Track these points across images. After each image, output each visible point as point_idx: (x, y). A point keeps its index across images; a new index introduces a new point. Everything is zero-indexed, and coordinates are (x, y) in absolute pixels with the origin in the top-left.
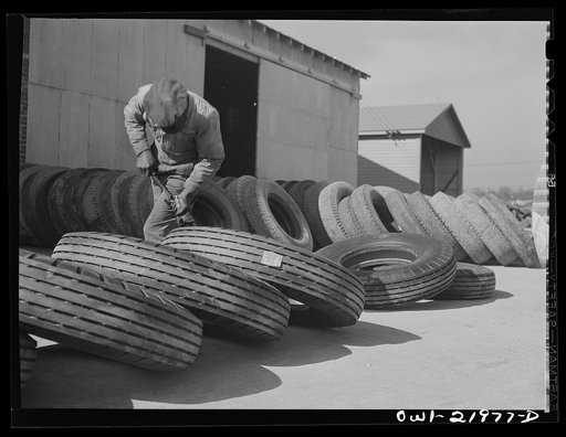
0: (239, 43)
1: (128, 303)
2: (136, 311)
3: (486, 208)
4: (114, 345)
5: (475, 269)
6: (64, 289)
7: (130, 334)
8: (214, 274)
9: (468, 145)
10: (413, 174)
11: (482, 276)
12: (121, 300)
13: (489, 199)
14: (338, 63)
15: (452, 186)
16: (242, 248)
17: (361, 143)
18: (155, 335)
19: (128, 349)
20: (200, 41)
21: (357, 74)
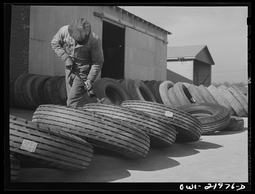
0: (117, 19)
1: (131, 131)
2: (133, 134)
3: (232, 92)
4: (126, 147)
5: (236, 118)
6: (108, 126)
7: (131, 143)
8: (152, 120)
9: (214, 64)
10: (190, 77)
11: (239, 121)
12: (128, 130)
13: (233, 87)
14: (158, 28)
15: (207, 82)
16: (157, 109)
17: (168, 63)
18: (139, 144)
19: (131, 149)
20: (100, 19)
21: (166, 33)
